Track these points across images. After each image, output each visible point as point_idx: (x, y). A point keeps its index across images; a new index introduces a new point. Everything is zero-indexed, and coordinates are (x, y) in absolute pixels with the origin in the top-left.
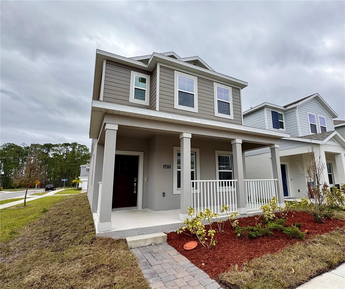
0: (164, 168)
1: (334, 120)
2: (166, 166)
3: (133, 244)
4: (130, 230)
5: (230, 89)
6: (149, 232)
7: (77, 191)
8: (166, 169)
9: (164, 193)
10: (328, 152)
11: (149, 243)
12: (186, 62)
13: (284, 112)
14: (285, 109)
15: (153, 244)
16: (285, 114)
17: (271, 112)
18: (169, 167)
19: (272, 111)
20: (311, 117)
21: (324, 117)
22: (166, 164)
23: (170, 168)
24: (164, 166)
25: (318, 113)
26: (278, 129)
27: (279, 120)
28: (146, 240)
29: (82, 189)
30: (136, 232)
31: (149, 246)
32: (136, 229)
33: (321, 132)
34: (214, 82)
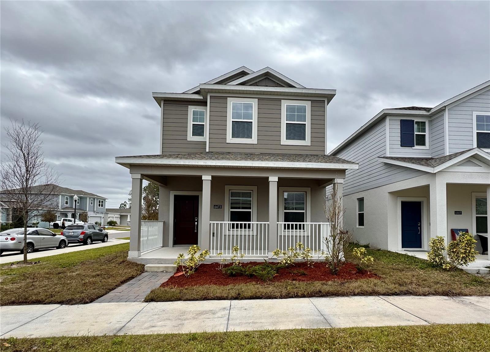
0: (214, 208)
2: (216, 206)
3: (149, 269)
4: (151, 259)
5: (308, 104)
6: (167, 263)
8: (217, 209)
11: (161, 270)
13: (429, 117)
14: (428, 114)
15: (165, 271)
16: (430, 122)
17: (400, 122)
18: (219, 207)
19: (401, 120)
22: (217, 205)
23: (221, 208)
24: (214, 206)
26: (412, 147)
27: (416, 133)
28: (159, 267)
30: (157, 261)
31: (161, 272)
32: (156, 259)
34: (282, 100)
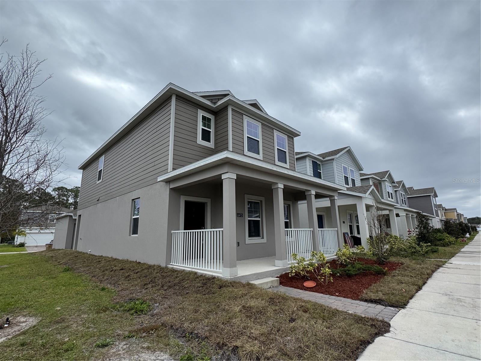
1: (360, 173)
2: (239, 215)
4: (251, 275)
5: (286, 137)
7: (18, 248)
8: (239, 217)
9: (239, 242)
10: (368, 205)
11: (269, 285)
12: (249, 104)
13: (322, 162)
14: (324, 160)
16: (322, 164)
19: (313, 161)
20: (345, 169)
21: (353, 170)
23: (242, 217)
24: (237, 214)
25: (350, 166)
26: (317, 177)
27: (318, 171)
28: (267, 283)
29: (26, 245)
30: (255, 277)
33: (352, 187)
34: (274, 130)
